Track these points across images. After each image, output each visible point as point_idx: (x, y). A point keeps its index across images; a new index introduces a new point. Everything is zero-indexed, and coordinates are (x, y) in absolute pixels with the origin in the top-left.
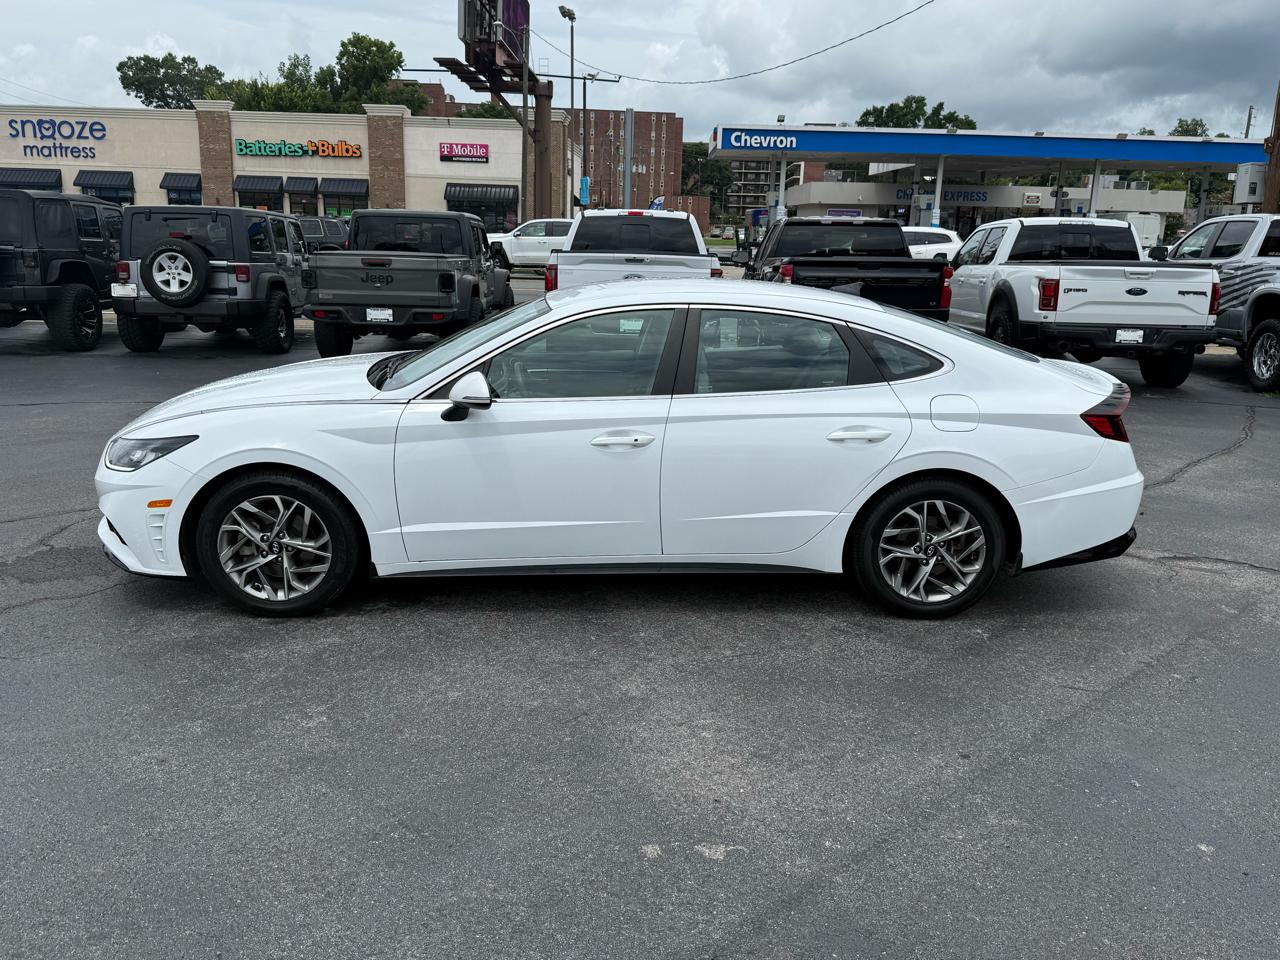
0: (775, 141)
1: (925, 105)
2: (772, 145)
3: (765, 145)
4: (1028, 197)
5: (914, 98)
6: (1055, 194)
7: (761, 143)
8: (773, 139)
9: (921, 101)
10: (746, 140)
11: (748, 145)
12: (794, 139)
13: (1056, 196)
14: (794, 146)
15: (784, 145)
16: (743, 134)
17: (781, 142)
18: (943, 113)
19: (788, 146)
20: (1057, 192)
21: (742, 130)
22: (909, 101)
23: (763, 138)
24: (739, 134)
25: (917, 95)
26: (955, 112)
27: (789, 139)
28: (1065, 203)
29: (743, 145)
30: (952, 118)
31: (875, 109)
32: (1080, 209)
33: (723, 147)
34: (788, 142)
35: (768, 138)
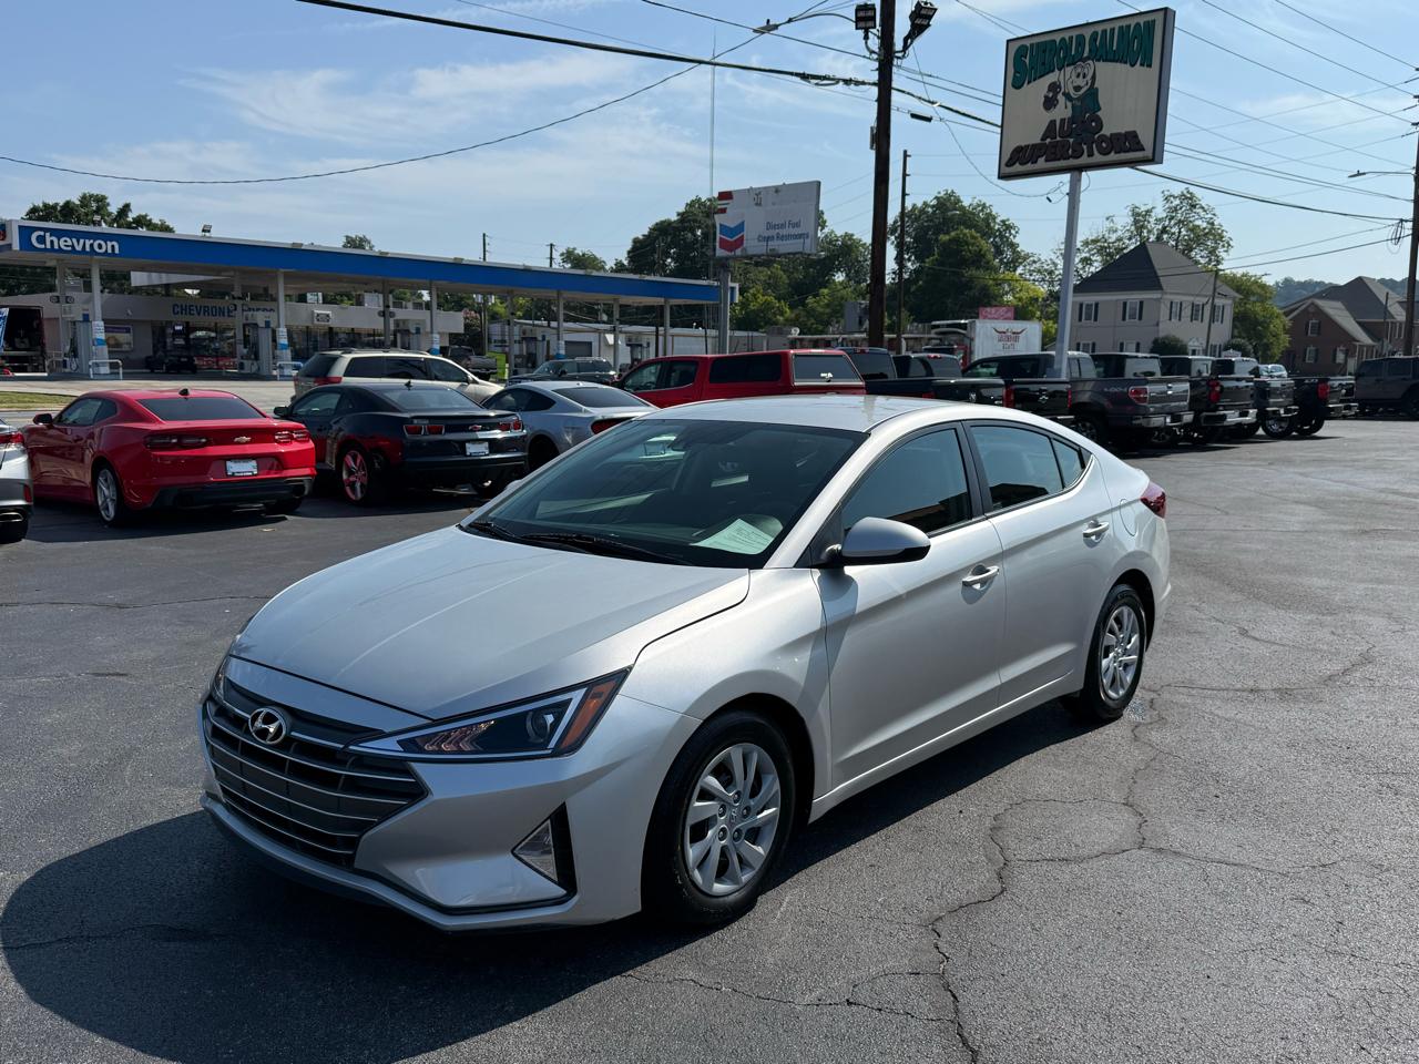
0: (92, 245)
1: (108, 204)
2: (88, 249)
3: (79, 248)
4: (318, 315)
5: (91, 196)
6: (383, 314)
7: (73, 246)
8: (88, 243)
9: (101, 200)
10: (52, 242)
11: (56, 247)
12: (115, 243)
13: (384, 316)
14: (117, 251)
15: (103, 250)
16: (48, 234)
17: (100, 246)
18: (131, 216)
19: (110, 251)
20: (384, 312)
21: (45, 230)
22: (85, 199)
23: (74, 240)
24: (42, 233)
25: (95, 192)
26: (146, 215)
27: (109, 244)
28: (401, 324)
29: (48, 246)
30: (141, 221)
31: (45, 205)
32: (418, 331)
33: (21, 249)
34: (108, 246)
35: (82, 241)
